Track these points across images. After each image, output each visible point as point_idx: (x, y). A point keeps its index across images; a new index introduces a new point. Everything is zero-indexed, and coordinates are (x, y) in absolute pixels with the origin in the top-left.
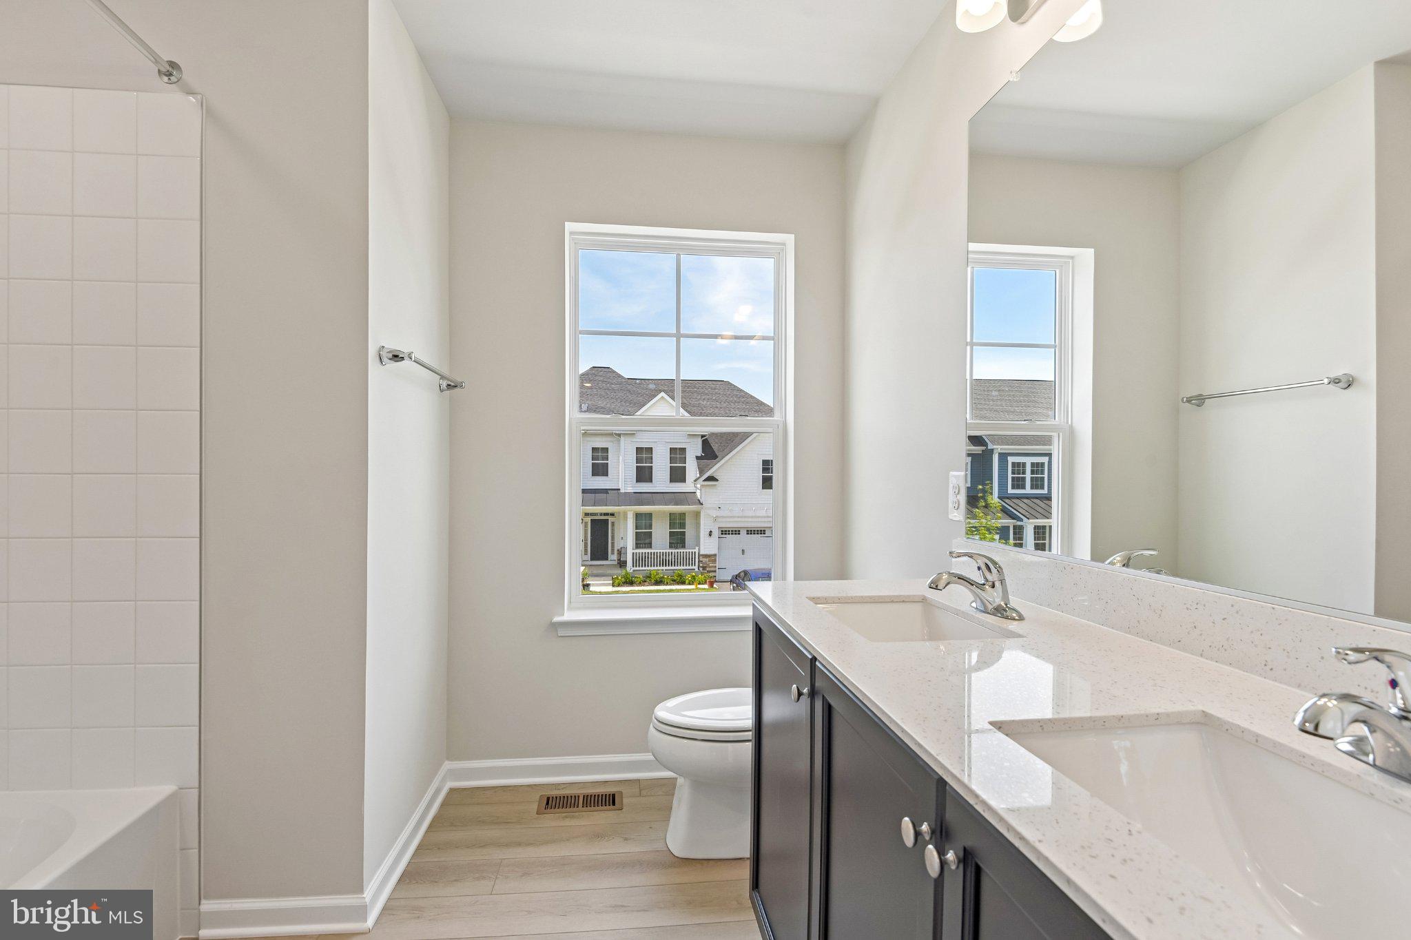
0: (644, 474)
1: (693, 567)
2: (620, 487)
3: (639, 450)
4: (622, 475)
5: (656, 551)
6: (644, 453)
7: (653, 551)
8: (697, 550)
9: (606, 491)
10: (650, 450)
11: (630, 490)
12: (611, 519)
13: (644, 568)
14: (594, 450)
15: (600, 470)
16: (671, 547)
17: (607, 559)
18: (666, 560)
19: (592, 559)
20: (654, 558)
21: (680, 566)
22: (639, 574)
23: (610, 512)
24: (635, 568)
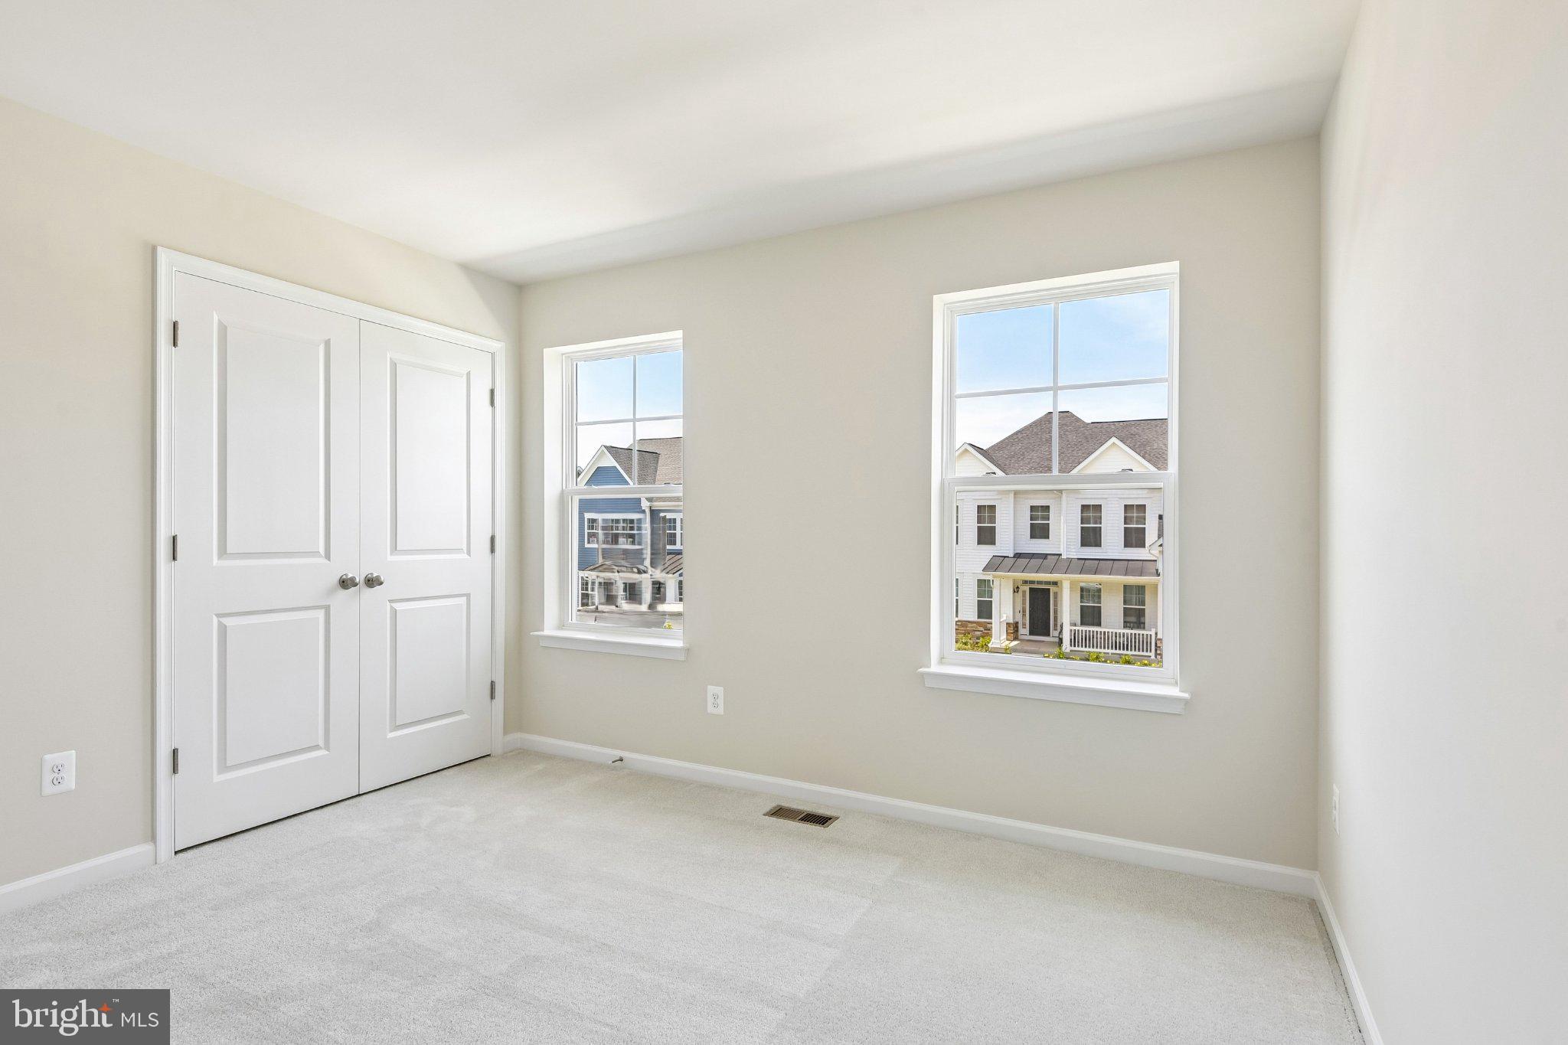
0: (1091, 537)
1: (1148, 654)
2: (1061, 551)
3: (1085, 508)
4: (1065, 538)
5: (1107, 630)
6: (1091, 512)
7: (1103, 630)
8: (1153, 633)
9: (1045, 556)
10: (1098, 508)
11: (1074, 555)
12: (1053, 589)
13: (1080, 649)
14: (1033, 508)
15: (1040, 531)
16: (1125, 627)
17: (1049, 635)
18: (1116, 642)
19: (1031, 633)
20: (1105, 639)
21: (1131, 650)
22: (1075, 655)
23: (1052, 580)
24: (1073, 648)
